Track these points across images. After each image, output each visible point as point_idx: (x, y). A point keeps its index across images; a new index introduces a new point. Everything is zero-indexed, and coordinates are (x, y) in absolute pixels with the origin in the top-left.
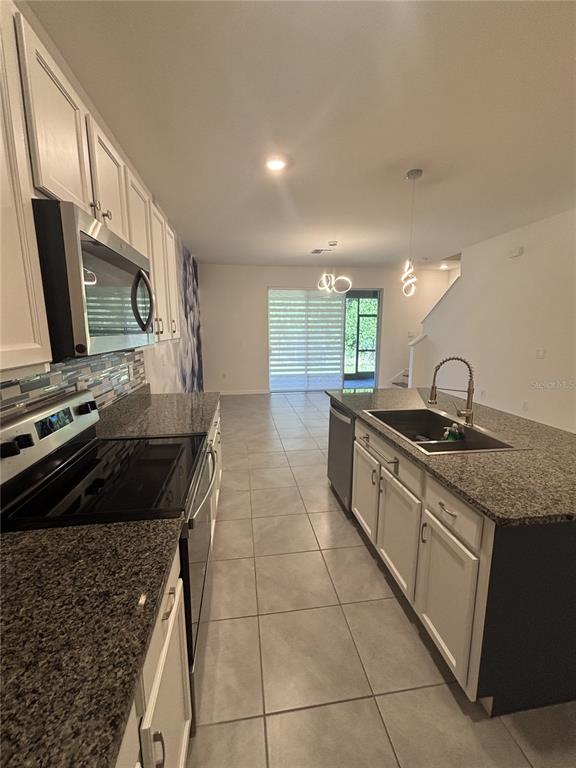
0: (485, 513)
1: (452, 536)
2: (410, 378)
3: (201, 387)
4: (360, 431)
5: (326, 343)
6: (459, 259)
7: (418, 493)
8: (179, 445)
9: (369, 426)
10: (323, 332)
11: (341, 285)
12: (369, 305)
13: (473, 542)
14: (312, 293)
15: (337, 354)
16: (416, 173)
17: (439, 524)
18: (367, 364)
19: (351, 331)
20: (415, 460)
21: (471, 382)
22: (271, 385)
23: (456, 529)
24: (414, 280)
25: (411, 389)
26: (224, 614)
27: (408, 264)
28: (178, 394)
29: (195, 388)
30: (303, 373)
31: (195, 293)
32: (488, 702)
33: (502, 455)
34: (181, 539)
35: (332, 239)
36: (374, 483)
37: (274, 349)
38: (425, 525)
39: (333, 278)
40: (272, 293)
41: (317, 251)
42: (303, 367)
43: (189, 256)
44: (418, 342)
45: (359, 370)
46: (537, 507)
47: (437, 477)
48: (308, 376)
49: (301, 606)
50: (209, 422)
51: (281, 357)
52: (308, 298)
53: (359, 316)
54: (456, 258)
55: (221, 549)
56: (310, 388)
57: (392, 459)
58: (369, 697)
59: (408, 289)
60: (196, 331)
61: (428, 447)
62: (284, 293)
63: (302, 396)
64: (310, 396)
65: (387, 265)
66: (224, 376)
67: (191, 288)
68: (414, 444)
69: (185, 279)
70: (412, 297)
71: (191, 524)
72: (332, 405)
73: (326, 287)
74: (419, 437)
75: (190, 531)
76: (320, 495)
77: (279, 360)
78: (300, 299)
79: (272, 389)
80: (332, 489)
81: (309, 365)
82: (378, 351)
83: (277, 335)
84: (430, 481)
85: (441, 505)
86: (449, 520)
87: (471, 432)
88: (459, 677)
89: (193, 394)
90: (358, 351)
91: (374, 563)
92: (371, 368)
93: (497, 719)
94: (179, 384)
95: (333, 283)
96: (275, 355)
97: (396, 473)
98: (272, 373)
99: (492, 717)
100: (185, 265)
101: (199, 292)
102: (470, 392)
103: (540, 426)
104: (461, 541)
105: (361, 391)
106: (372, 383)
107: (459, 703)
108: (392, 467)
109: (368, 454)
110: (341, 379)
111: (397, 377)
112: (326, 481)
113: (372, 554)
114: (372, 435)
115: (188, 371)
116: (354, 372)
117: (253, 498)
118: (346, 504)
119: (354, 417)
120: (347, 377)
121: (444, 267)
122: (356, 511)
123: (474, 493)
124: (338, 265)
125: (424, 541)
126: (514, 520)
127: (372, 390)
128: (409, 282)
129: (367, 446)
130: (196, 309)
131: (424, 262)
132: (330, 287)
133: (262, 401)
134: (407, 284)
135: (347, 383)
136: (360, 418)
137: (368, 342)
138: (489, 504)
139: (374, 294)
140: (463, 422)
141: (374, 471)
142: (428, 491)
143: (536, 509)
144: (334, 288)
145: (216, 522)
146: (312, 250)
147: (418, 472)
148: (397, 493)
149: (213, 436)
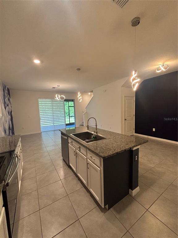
0: (100, 156)
1: (94, 165)
2: (84, 123)
3: (13, 133)
4: (70, 141)
5: (60, 115)
6: (93, 92)
7: (86, 155)
8: (3, 157)
9: (72, 138)
10: (59, 112)
11: (62, 98)
12: (71, 104)
13: (99, 165)
14: (53, 100)
15: (63, 118)
16: (79, 69)
17: (91, 162)
18: (72, 120)
19: (67, 111)
20: (84, 146)
21: (96, 123)
22: (41, 130)
23: (95, 163)
24: (81, 97)
25: (85, 126)
26: (25, 215)
27: (79, 93)
28: (3, 137)
29: (11, 134)
30: (53, 125)
31: (9, 100)
32: (107, 206)
33: (104, 141)
34: (2, 191)
35: (58, 85)
36: (75, 155)
37: (42, 118)
38: (88, 164)
39: (59, 96)
40: (39, 100)
41: (54, 88)
42: (53, 123)
43: (6, 87)
44: (85, 113)
45: (70, 122)
46: (111, 152)
47: (89, 150)
48: (54, 125)
49: (55, 200)
50: (16, 146)
51: (45, 120)
52: (52, 101)
53: (69, 107)
54: (92, 92)
55: (24, 191)
56: (55, 129)
57: (79, 147)
58: (78, 220)
59: (80, 100)
60: (10, 113)
61: (87, 142)
62: (44, 100)
63: (53, 132)
64: (55, 131)
65: (74, 93)
66: (23, 128)
67: (7, 98)
68: (84, 142)
69: (4, 95)
70: (81, 102)
71: (7, 184)
72: (62, 134)
73: (57, 98)
74: (86, 139)
75: (7, 188)
76: (61, 162)
77: (44, 121)
78: (49, 102)
79: (42, 131)
80: (64, 160)
81: (54, 122)
82: (75, 116)
83: (43, 113)
84: (88, 151)
85: (91, 157)
86: (93, 161)
87: (98, 136)
88: (100, 203)
89: (10, 136)
90: (70, 117)
91: (77, 179)
92: (74, 122)
93: (109, 210)
94: (3, 134)
95: (59, 97)
96: (42, 120)
97: (80, 151)
98: (42, 126)
99: (108, 210)
100: (4, 90)
101: (11, 100)
102: (96, 126)
103: (112, 132)
104: (96, 165)
105: (72, 128)
106: (74, 126)
107: (100, 210)
108: (79, 149)
109: (73, 147)
110: (65, 125)
111: (81, 123)
112: (62, 158)
113: (76, 176)
114: (73, 141)
115: (7, 128)
116: (69, 123)
117: (36, 170)
118: (68, 163)
119: (68, 137)
120: (67, 125)
121: (89, 94)
122: (71, 164)
123: (97, 152)
124: (60, 92)
125: (88, 168)
126: (106, 157)
127: (74, 128)
128: (80, 98)
129: (72, 144)
130: (10, 106)
131: (84, 92)
132: (59, 98)
133: (39, 135)
134: (79, 98)
135: (67, 126)
136: (69, 137)
137: (72, 114)
138: (101, 154)
139: (73, 101)
140: (95, 134)
141: (74, 151)
142: (88, 154)
143: (111, 153)
144: (60, 99)
145: (21, 182)
146: (52, 87)
147: (85, 149)
148: (81, 156)
149: (18, 151)
